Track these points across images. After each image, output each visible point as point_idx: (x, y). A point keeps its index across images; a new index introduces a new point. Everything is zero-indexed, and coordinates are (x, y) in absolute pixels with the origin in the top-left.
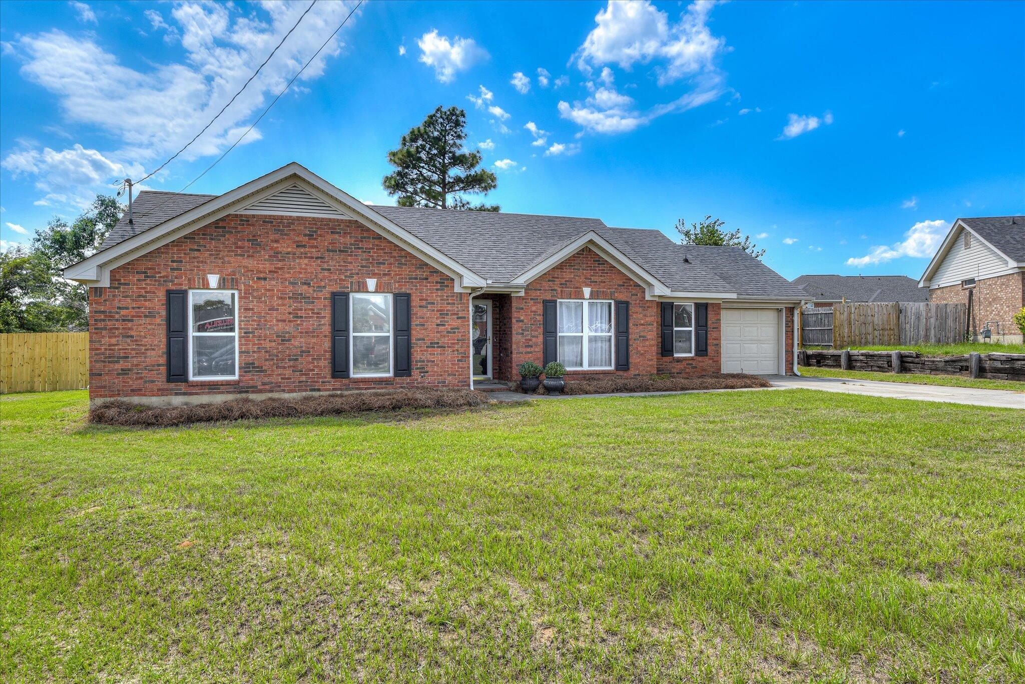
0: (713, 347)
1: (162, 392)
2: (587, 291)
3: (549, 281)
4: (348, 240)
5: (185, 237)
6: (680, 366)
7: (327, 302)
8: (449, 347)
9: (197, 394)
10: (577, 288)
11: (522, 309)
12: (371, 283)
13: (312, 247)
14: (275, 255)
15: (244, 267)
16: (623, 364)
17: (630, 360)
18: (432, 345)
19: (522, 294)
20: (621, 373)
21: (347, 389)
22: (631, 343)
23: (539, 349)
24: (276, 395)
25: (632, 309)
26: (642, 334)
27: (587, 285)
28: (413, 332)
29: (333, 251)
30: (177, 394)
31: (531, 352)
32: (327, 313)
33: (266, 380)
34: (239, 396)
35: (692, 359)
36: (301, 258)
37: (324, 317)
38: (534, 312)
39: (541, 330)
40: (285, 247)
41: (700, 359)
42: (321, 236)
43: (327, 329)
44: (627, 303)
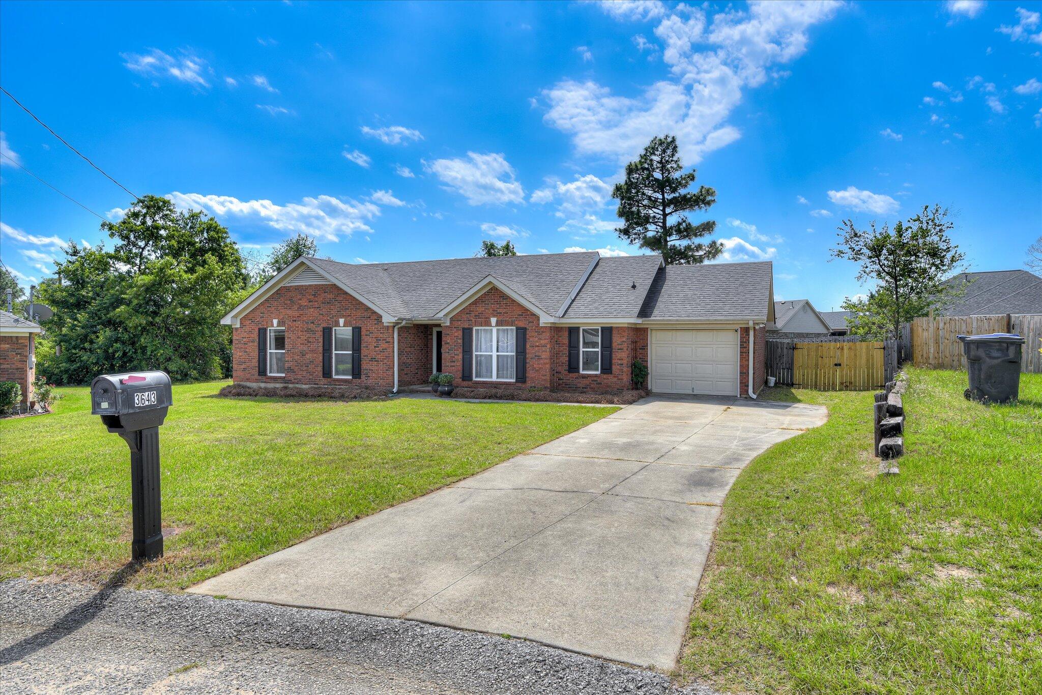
0: (618, 367)
1: (257, 381)
2: (493, 321)
3: (467, 314)
4: (331, 296)
5: (266, 300)
6: (586, 381)
7: (321, 333)
8: (381, 361)
9: (269, 382)
10: (487, 318)
11: (449, 334)
12: (342, 321)
13: (315, 302)
14: (300, 307)
15: (288, 315)
16: (522, 376)
17: (527, 375)
18: (372, 359)
19: (448, 324)
20: (520, 385)
21: (330, 385)
22: (528, 361)
23: (459, 364)
24: (297, 386)
25: (529, 334)
26: (537, 354)
27: (494, 316)
28: (362, 351)
29: (324, 303)
30: (262, 382)
31: (454, 366)
32: (321, 340)
33: (295, 377)
34: (285, 385)
35: (596, 376)
36: (310, 308)
37: (320, 342)
38: (457, 337)
39: (461, 350)
40: (304, 302)
41: (605, 376)
42: (319, 295)
43: (321, 349)
44: (525, 329)
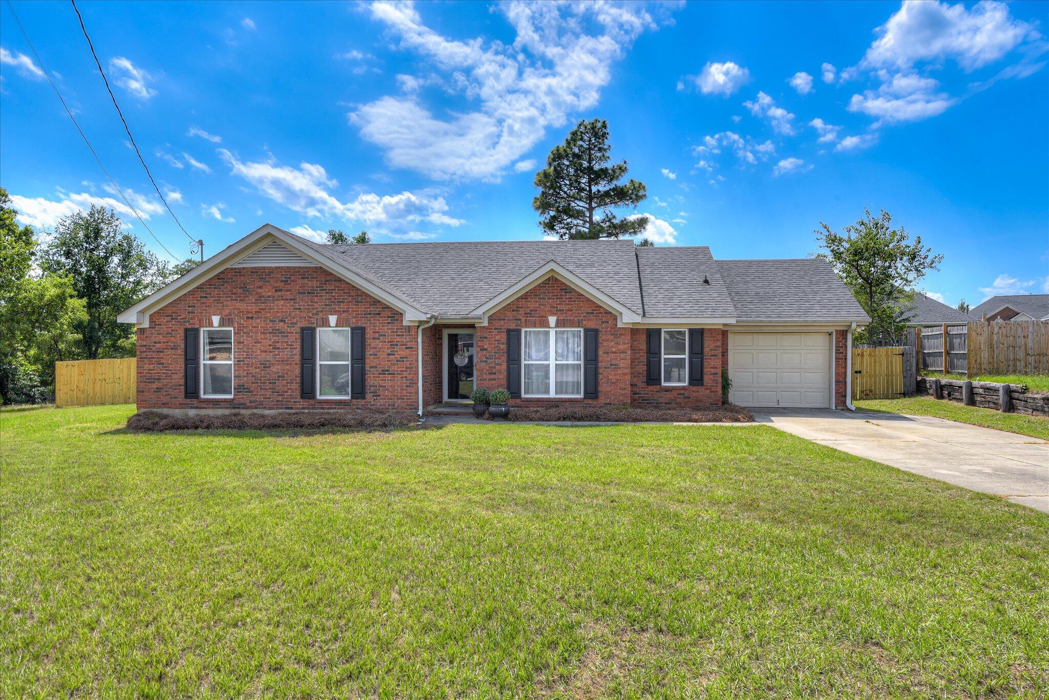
0: (711, 377)
1: (182, 406)
2: (552, 320)
3: (513, 311)
4: (315, 283)
5: (197, 288)
6: (669, 395)
7: (298, 336)
8: (398, 374)
9: (204, 408)
10: (542, 317)
11: (486, 338)
12: (333, 319)
13: (287, 291)
14: (260, 298)
15: (237, 309)
16: (592, 391)
17: (600, 389)
18: (383, 372)
19: (486, 324)
20: (590, 401)
21: (313, 409)
22: (601, 371)
23: (502, 377)
24: (255, 411)
25: (602, 337)
26: (613, 362)
27: (553, 314)
28: (367, 361)
29: (303, 293)
30: (191, 408)
31: (494, 379)
32: (298, 345)
33: (253, 399)
34: (233, 411)
35: (684, 388)
36: (279, 300)
37: (296, 348)
38: (498, 341)
39: (504, 358)
40: (267, 292)
41: (694, 388)
42: (293, 281)
43: (297, 358)
44: (596, 331)
